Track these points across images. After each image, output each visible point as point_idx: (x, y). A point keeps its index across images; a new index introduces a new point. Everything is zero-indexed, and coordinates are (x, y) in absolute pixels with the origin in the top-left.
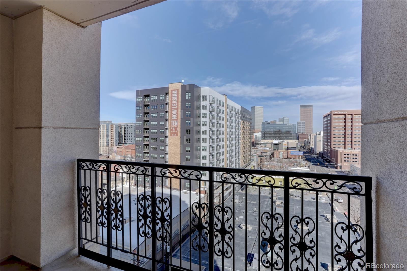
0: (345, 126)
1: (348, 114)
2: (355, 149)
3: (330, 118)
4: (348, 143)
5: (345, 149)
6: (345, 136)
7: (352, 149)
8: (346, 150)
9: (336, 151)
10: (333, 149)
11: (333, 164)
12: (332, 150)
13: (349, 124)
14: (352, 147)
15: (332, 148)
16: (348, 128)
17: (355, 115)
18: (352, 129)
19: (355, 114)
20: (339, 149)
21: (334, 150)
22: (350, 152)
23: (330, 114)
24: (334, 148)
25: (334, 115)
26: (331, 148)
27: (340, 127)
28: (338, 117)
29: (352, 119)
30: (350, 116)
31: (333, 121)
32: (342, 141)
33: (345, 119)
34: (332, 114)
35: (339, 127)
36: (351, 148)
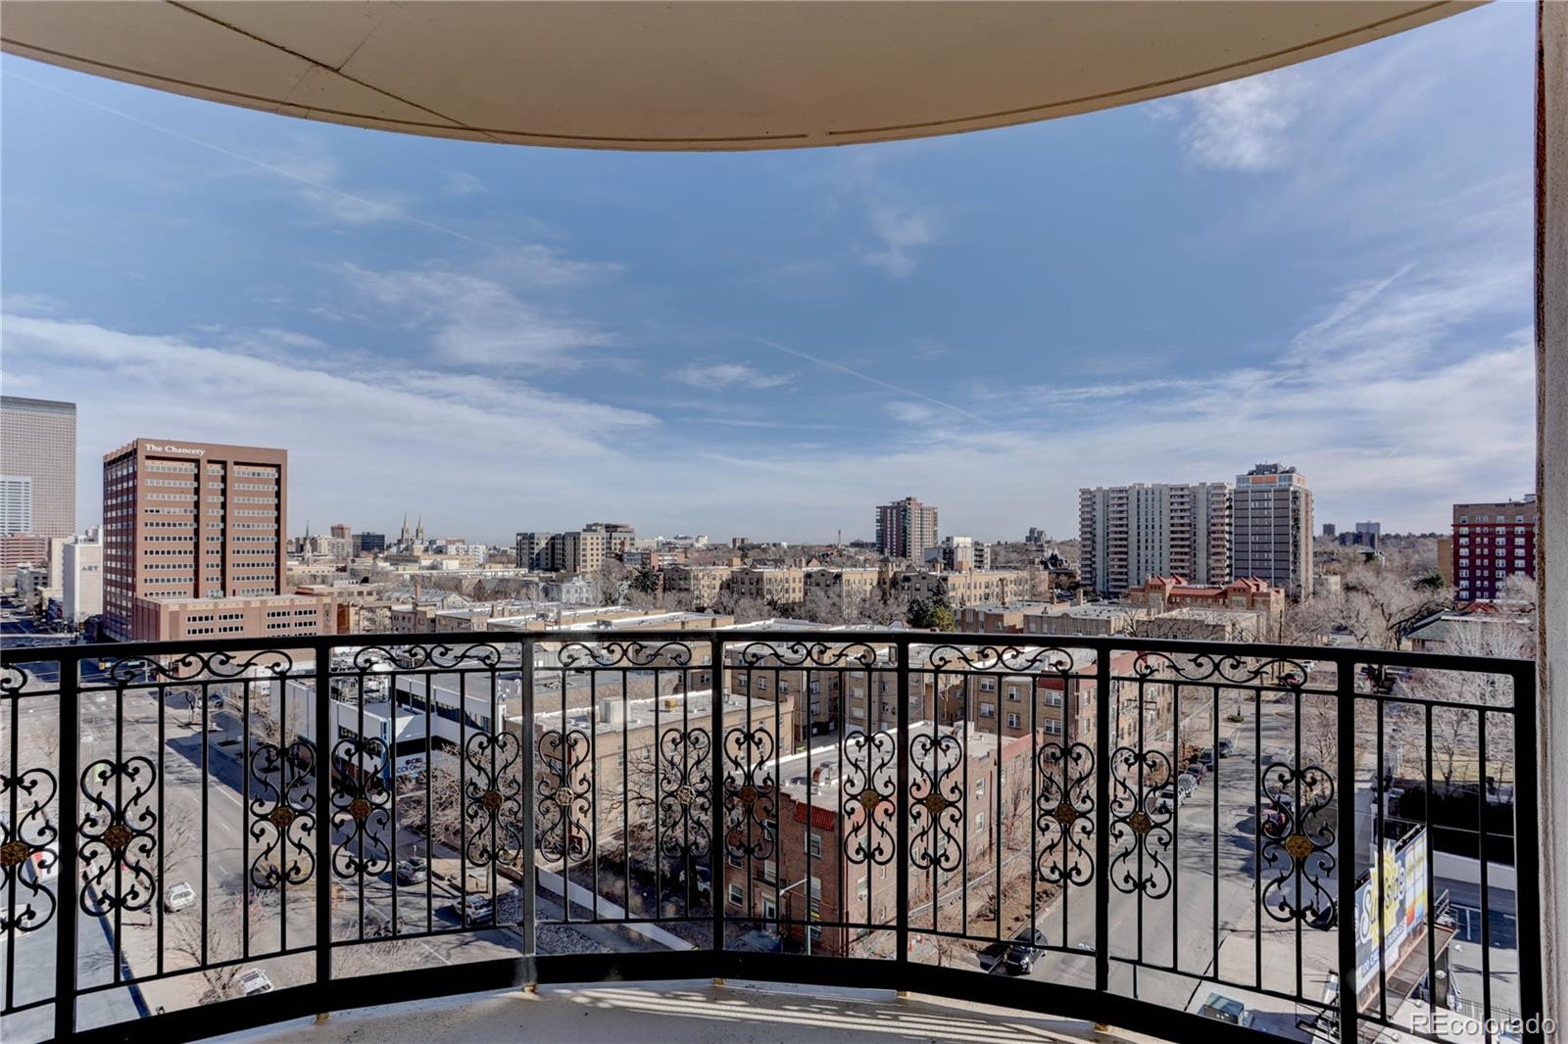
0: (197, 505)
1: (210, 462)
2: (234, 594)
3: (131, 470)
4: (209, 572)
5: (196, 595)
6: (197, 546)
7: (225, 595)
8: (200, 600)
9: (152, 607)
10: (142, 601)
11: (138, 663)
12: (139, 603)
13: (211, 500)
14: (223, 587)
15: (140, 594)
16: (211, 513)
17: (236, 467)
18: (224, 519)
19: (236, 463)
20: (163, 601)
21: (145, 606)
22: (211, 607)
23: (130, 455)
24: (149, 599)
25: (148, 458)
26: (134, 599)
27: (174, 507)
28: (169, 469)
29: (224, 479)
30: (218, 467)
31: (144, 483)
32: (185, 566)
33: (197, 478)
34: (141, 456)
35: (172, 510)
36: (221, 593)
